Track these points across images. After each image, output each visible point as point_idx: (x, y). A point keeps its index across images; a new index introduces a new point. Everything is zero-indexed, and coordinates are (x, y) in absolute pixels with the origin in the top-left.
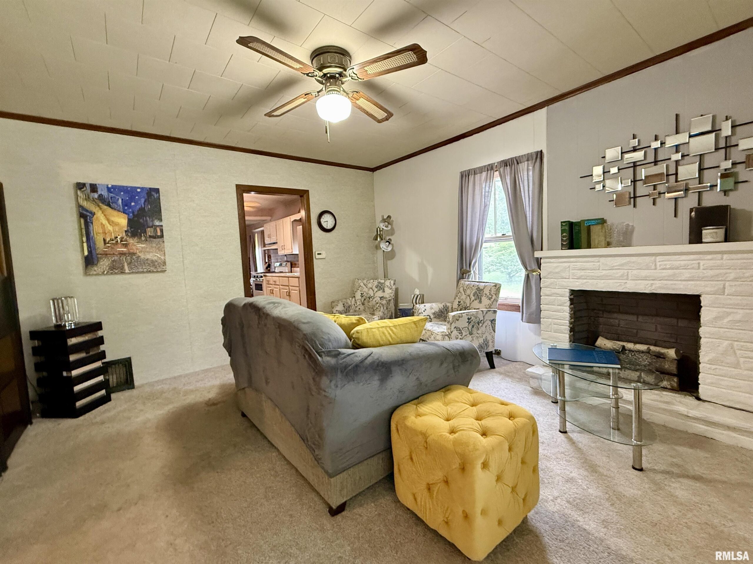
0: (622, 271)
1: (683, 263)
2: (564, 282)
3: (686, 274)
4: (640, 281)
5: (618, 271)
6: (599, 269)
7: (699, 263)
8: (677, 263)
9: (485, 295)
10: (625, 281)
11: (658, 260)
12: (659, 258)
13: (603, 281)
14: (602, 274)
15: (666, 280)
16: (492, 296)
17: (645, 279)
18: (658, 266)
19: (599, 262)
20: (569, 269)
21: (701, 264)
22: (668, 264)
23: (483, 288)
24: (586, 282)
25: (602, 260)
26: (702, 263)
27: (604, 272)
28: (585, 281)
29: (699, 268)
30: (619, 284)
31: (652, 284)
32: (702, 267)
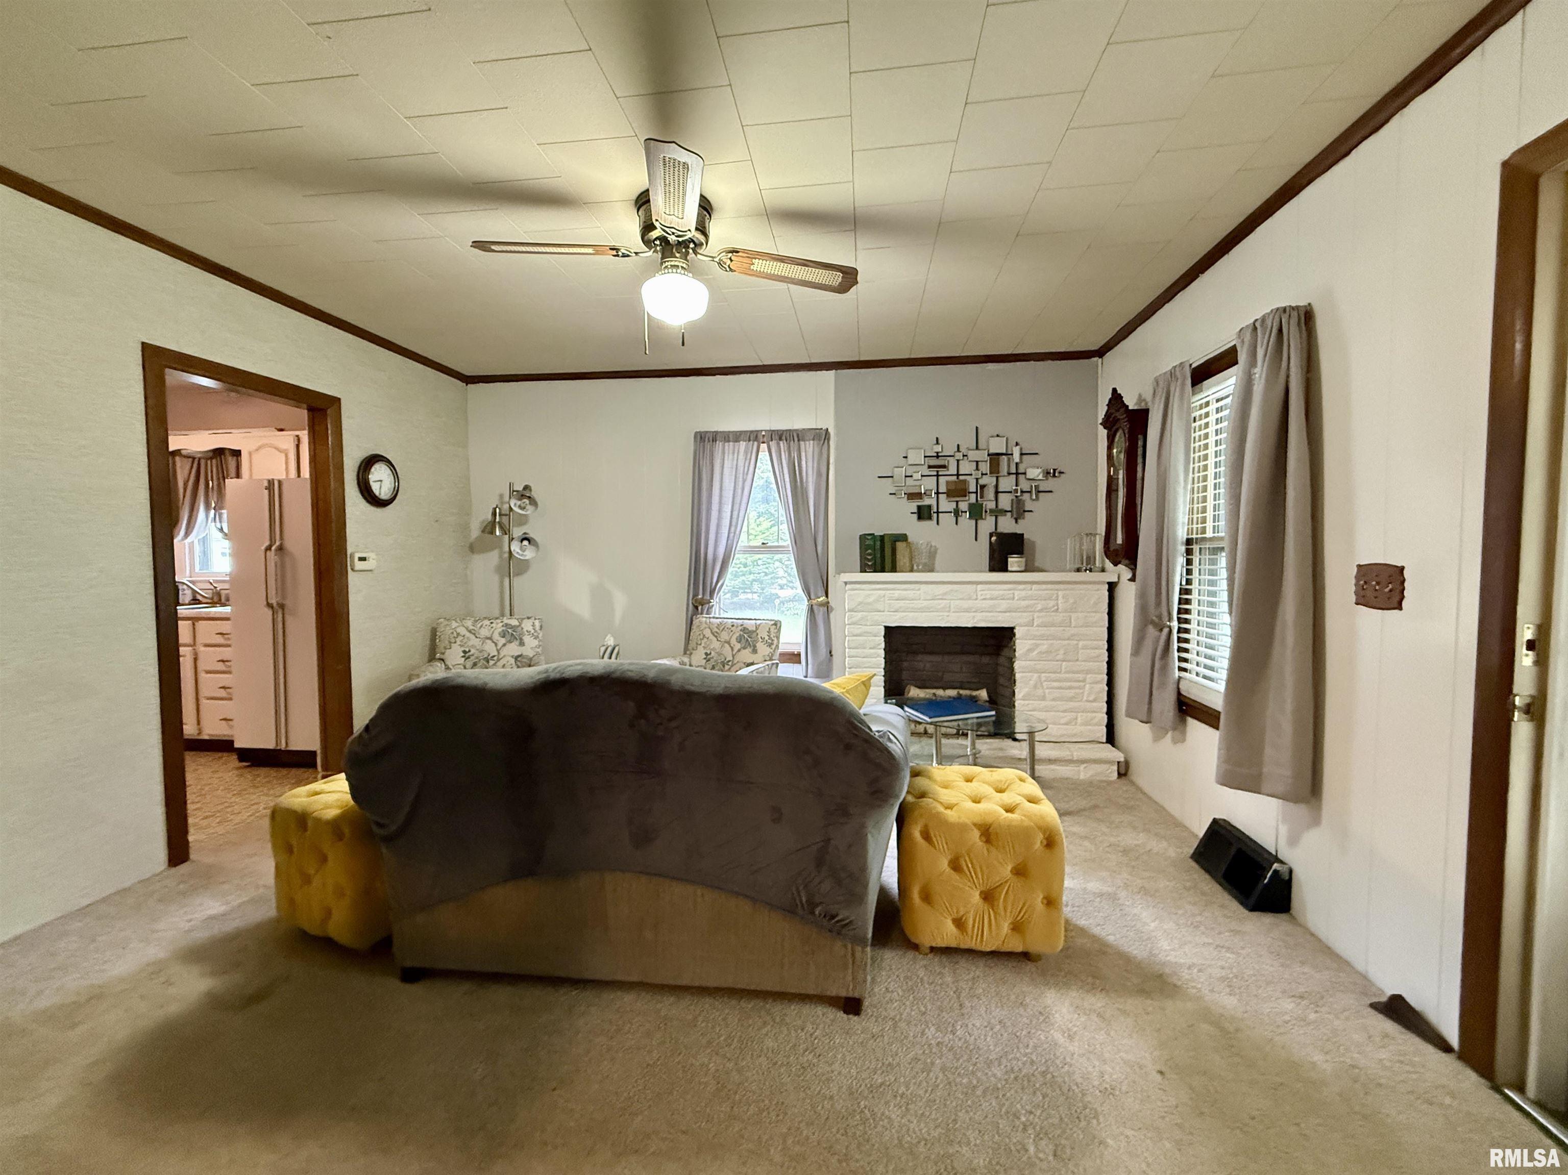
0: (945, 601)
1: (1001, 592)
2: (877, 616)
3: (1004, 605)
4: (962, 614)
5: (941, 601)
6: (920, 599)
7: (1014, 594)
8: (996, 593)
9: (761, 640)
10: (948, 614)
11: (979, 589)
12: (980, 587)
13: (924, 614)
14: (923, 605)
15: (987, 612)
16: (773, 640)
17: (967, 610)
18: (979, 597)
19: (919, 590)
20: (884, 600)
21: (1016, 595)
22: (988, 594)
23: (754, 629)
24: (906, 616)
25: (923, 587)
26: (1016, 593)
27: (925, 603)
28: (904, 614)
29: (1013, 598)
30: (940, 618)
31: (974, 617)
32: (1016, 598)
